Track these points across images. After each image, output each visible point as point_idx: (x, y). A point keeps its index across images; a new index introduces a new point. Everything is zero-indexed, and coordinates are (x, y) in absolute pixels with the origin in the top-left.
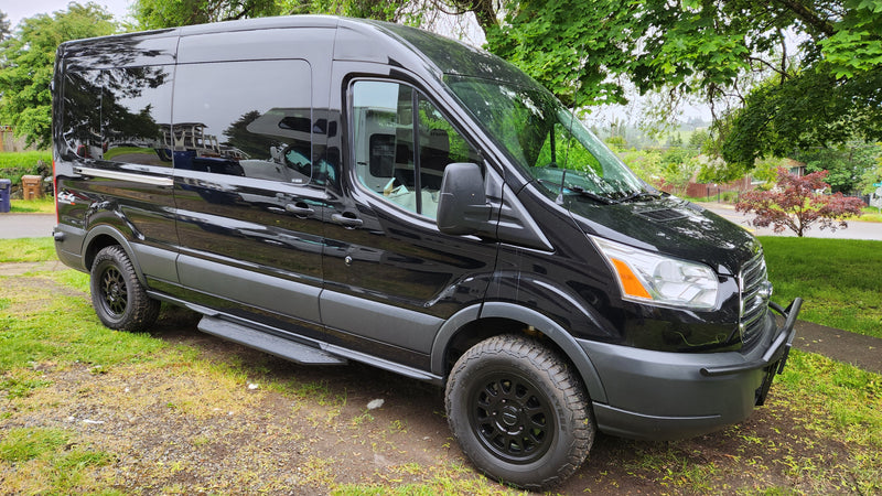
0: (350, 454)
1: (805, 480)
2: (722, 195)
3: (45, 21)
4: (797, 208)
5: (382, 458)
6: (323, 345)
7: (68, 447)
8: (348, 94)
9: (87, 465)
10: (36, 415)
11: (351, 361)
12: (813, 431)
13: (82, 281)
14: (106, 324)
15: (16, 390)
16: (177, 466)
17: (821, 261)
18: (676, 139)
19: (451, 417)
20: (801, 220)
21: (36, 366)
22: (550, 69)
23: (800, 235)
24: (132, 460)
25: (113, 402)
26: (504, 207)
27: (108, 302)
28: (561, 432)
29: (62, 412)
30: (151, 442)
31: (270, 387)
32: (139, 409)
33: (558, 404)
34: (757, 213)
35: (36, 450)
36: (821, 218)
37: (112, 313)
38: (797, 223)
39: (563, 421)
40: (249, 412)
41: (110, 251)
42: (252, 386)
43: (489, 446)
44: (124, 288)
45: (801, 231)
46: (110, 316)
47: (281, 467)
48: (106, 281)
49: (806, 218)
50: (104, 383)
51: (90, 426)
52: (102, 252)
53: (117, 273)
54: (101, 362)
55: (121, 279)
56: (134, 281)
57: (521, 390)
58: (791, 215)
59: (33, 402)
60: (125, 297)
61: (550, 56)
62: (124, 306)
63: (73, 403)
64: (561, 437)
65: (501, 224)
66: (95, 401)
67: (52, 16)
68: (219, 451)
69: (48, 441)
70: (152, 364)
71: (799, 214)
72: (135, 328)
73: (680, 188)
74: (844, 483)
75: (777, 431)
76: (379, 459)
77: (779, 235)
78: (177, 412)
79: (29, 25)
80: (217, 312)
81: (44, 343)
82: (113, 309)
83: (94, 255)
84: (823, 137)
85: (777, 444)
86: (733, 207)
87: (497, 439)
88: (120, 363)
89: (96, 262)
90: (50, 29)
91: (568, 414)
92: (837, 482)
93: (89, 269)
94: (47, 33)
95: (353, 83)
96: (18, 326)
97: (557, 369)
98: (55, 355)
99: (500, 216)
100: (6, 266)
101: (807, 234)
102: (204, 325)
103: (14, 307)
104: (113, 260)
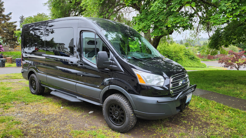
0: (79, 124)
1: (193, 132)
2: (218, 59)
3: (31, 18)
4: (237, 62)
5: (87, 125)
6: (77, 97)
7: (13, 120)
8: (81, 35)
9: (15, 124)
10: (8, 113)
11: (84, 101)
12: (202, 120)
13: (27, 82)
14: (32, 93)
15: (6, 108)
16: (36, 125)
17: (233, 77)
18: (205, 43)
19: (104, 114)
20: (238, 65)
21: (12, 102)
22: (143, 27)
23: (238, 70)
24: (26, 123)
25: (27, 111)
26: (113, 62)
27: (33, 87)
28: (127, 118)
29: (14, 113)
30: (32, 120)
31: (66, 108)
32: (32, 113)
33: (126, 110)
34: (225, 63)
35: (5, 120)
36: (244, 64)
37: (33, 90)
38: (237, 66)
39: (127, 115)
40: (58, 113)
41: (33, 75)
42: (62, 108)
43: (112, 121)
44: (36, 84)
45: (238, 68)
46: (33, 91)
47: (61, 126)
48: (32, 82)
49: (239, 65)
50: (27, 107)
51: (20, 116)
52: (31, 75)
53: (34, 80)
54: (28, 102)
55: (35, 82)
56: (38, 82)
57: (119, 107)
58: (235, 64)
59: (8, 110)
60: (36, 86)
61: (143, 24)
62: (36, 88)
63: (18, 111)
64: (127, 119)
65: (113, 66)
66: (23, 110)
67: (33, 17)
68: (47, 122)
69: (8, 119)
70: (39, 103)
71: (237, 64)
72: (38, 94)
73: (206, 57)
74: (203, 133)
75: (192, 120)
76: (86, 125)
77: (231, 70)
78: (41, 113)
79: (27, 19)
80: (55, 90)
81: (16, 97)
82: (34, 89)
83: (29, 76)
84: (239, 41)
85: (191, 123)
86: (218, 62)
87: (114, 120)
88: (32, 102)
89: (30, 78)
90: (32, 20)
91: (128, 113)
92: (202, 132)
93: (29, 79)
94: (31, 21)
95: (82, 33)
96: (11, 93)
97: (126, 102)
98: (17, 100)
99: (112, 64)
100: (15, 80)
101: (240, 69)
102: (52, 93)
103: (12, 89)
104: (33, 77)
